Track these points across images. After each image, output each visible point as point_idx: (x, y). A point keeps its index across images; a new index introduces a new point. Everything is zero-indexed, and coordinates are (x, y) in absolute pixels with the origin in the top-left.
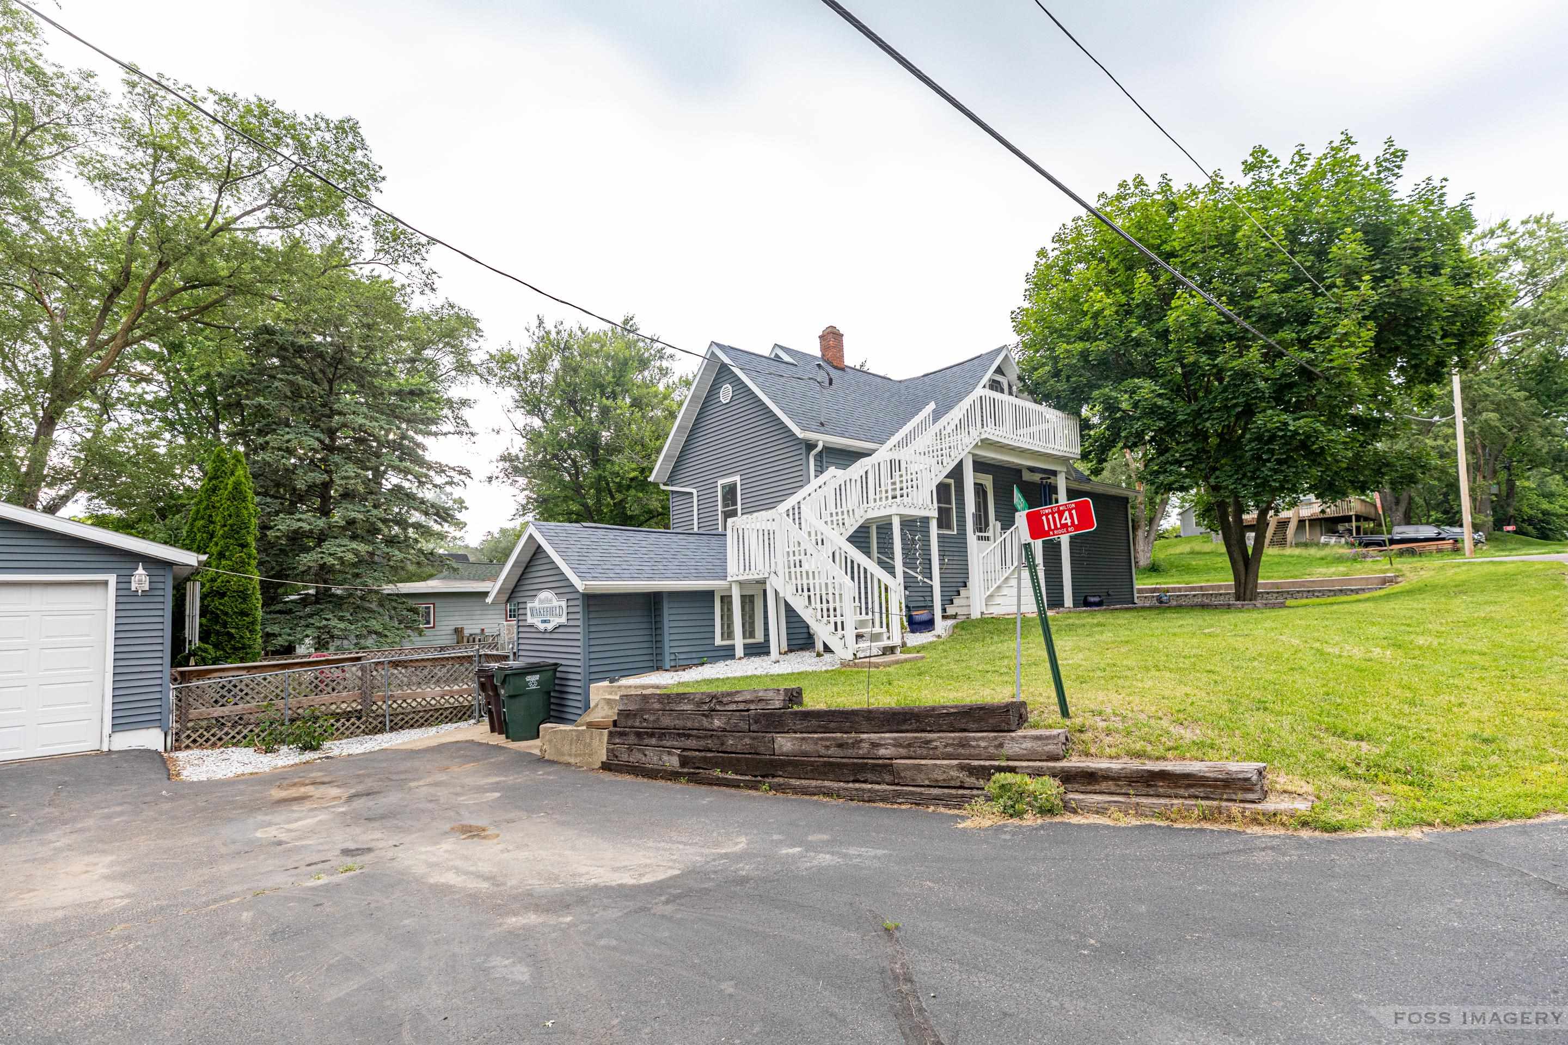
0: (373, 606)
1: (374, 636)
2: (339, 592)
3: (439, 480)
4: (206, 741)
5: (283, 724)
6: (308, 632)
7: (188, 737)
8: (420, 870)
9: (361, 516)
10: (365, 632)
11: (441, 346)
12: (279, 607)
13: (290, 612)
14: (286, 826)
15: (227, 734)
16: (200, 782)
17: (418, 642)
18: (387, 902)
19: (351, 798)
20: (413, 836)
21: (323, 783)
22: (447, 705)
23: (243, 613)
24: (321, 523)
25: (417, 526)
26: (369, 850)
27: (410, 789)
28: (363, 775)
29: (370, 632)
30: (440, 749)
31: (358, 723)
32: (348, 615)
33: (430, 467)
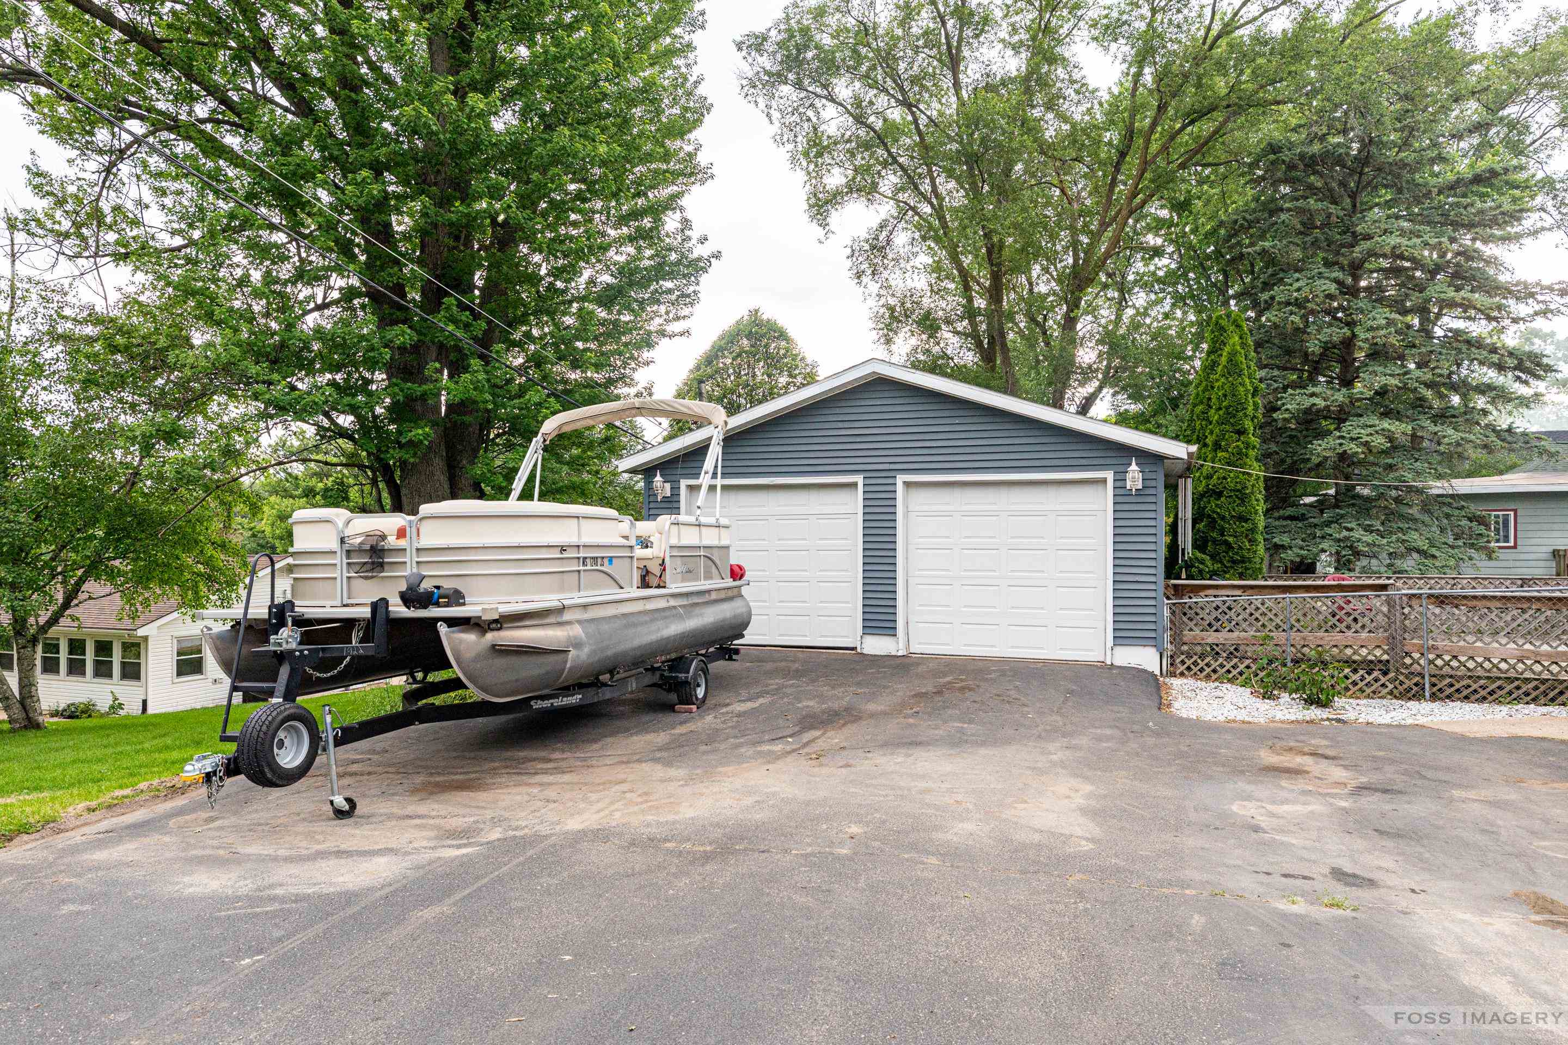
0: (1414, 511)
1: (1415, 555)
2: (1366, 492)
3: (1523, 310)
4: (1202, 670)
5: (1285, 665)
6: (1325, 545)
7: (1183, 662)
8: (1448, 951)
9: (1394, 382)
10: (1402, 549)
11: (1532, 93)
12: (1289, 511)
13: (1302, 518)
14: (1269, 807)
15: (1222, 666)
16: (1188, 720)
17: (1486, 568)
18: (1385, 986)
19: (1362, 789)
20: (1445, 884)
21: (1326, 758)
22: (1528, 675)
23: (1242, 518)
24: (1340, 396)
25: (1484, 389)
26: (1372, 883)
27: (1451, 800)
28: (1383, 759)
29: (1410, 550)
30: (1512, 744)
31: (1383, 680)
32: (1377, 525)
33: (1507, 291)
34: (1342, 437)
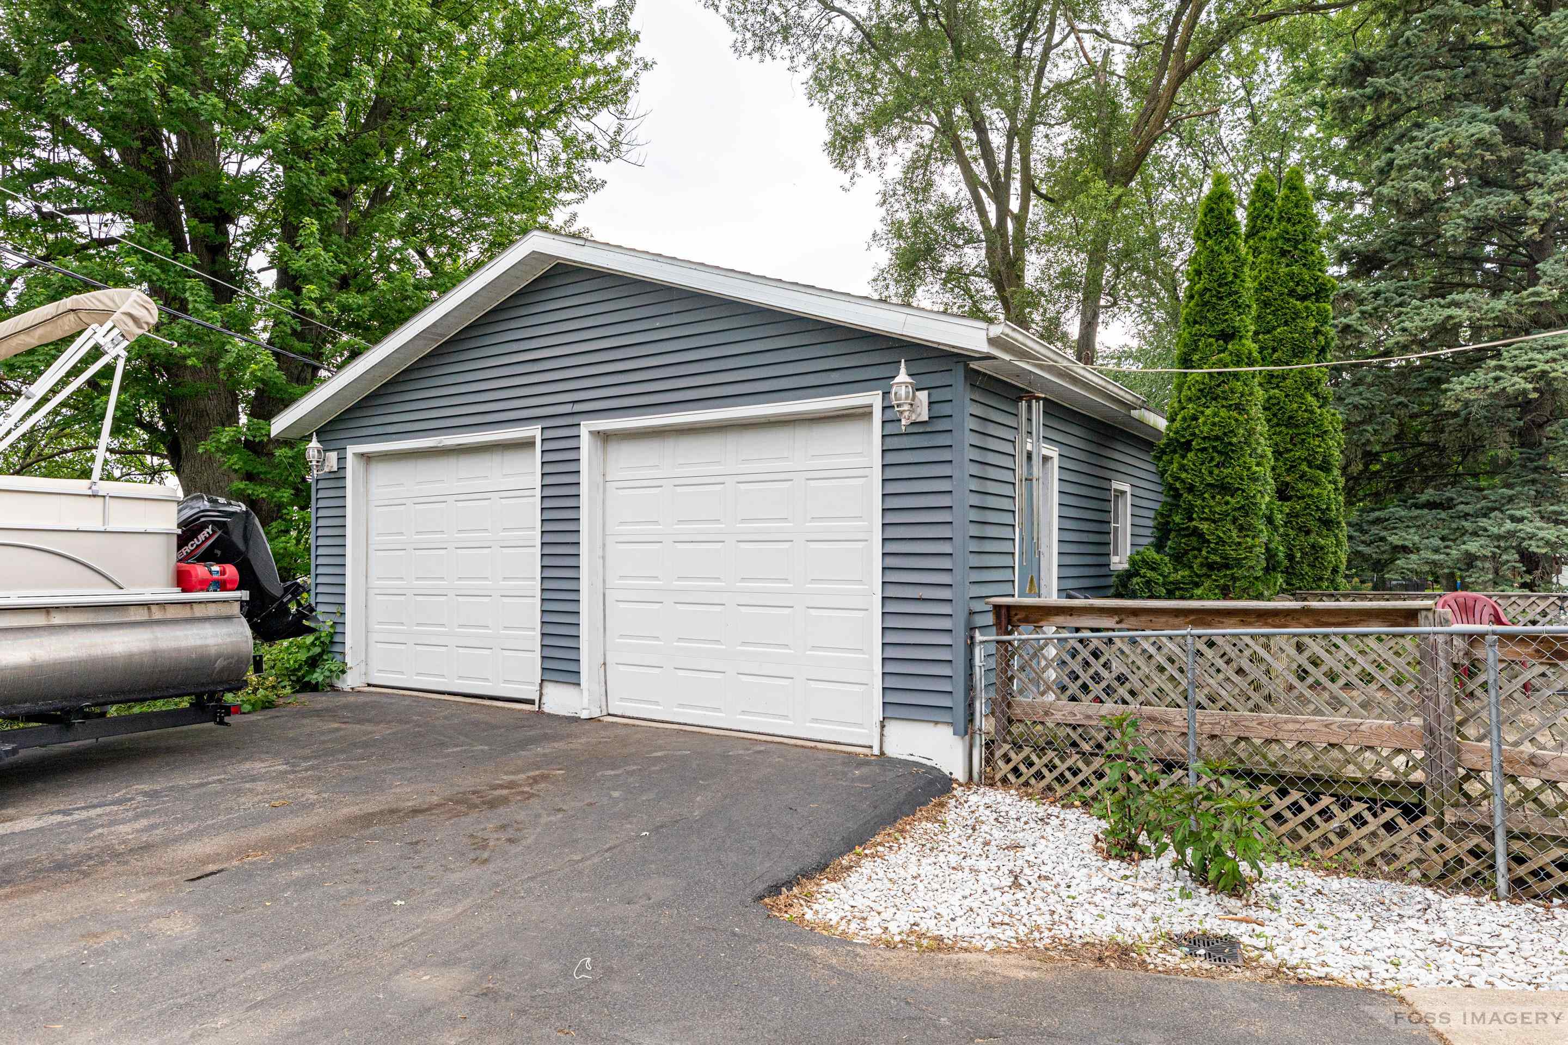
4: (1037, 777)
34: (1502, 368)
